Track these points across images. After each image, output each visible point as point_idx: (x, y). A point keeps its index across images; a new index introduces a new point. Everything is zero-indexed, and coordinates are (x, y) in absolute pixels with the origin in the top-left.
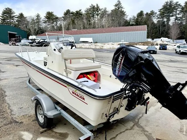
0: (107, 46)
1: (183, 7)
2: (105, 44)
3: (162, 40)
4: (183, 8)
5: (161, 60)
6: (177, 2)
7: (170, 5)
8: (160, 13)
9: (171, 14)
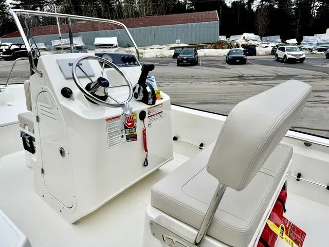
0: (150, 52)
2: (145, 48)
3: (245, 38)
5: (260, 76)
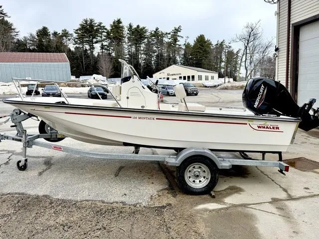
1: (108, 31)
4: (108, 33)
6: (101, 23)
7: (91, 26)
8: (77, 35)
9: (95, 40)
